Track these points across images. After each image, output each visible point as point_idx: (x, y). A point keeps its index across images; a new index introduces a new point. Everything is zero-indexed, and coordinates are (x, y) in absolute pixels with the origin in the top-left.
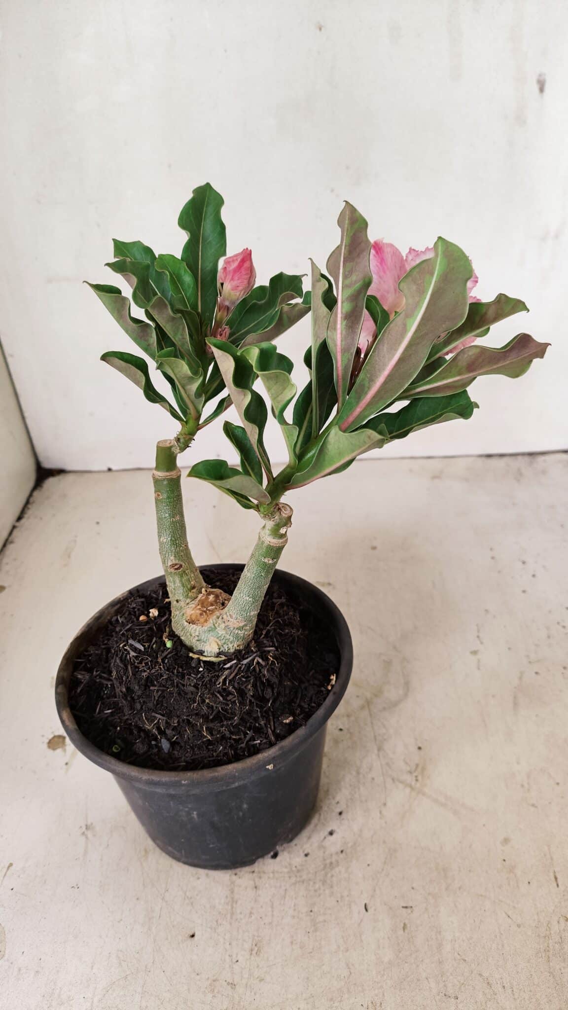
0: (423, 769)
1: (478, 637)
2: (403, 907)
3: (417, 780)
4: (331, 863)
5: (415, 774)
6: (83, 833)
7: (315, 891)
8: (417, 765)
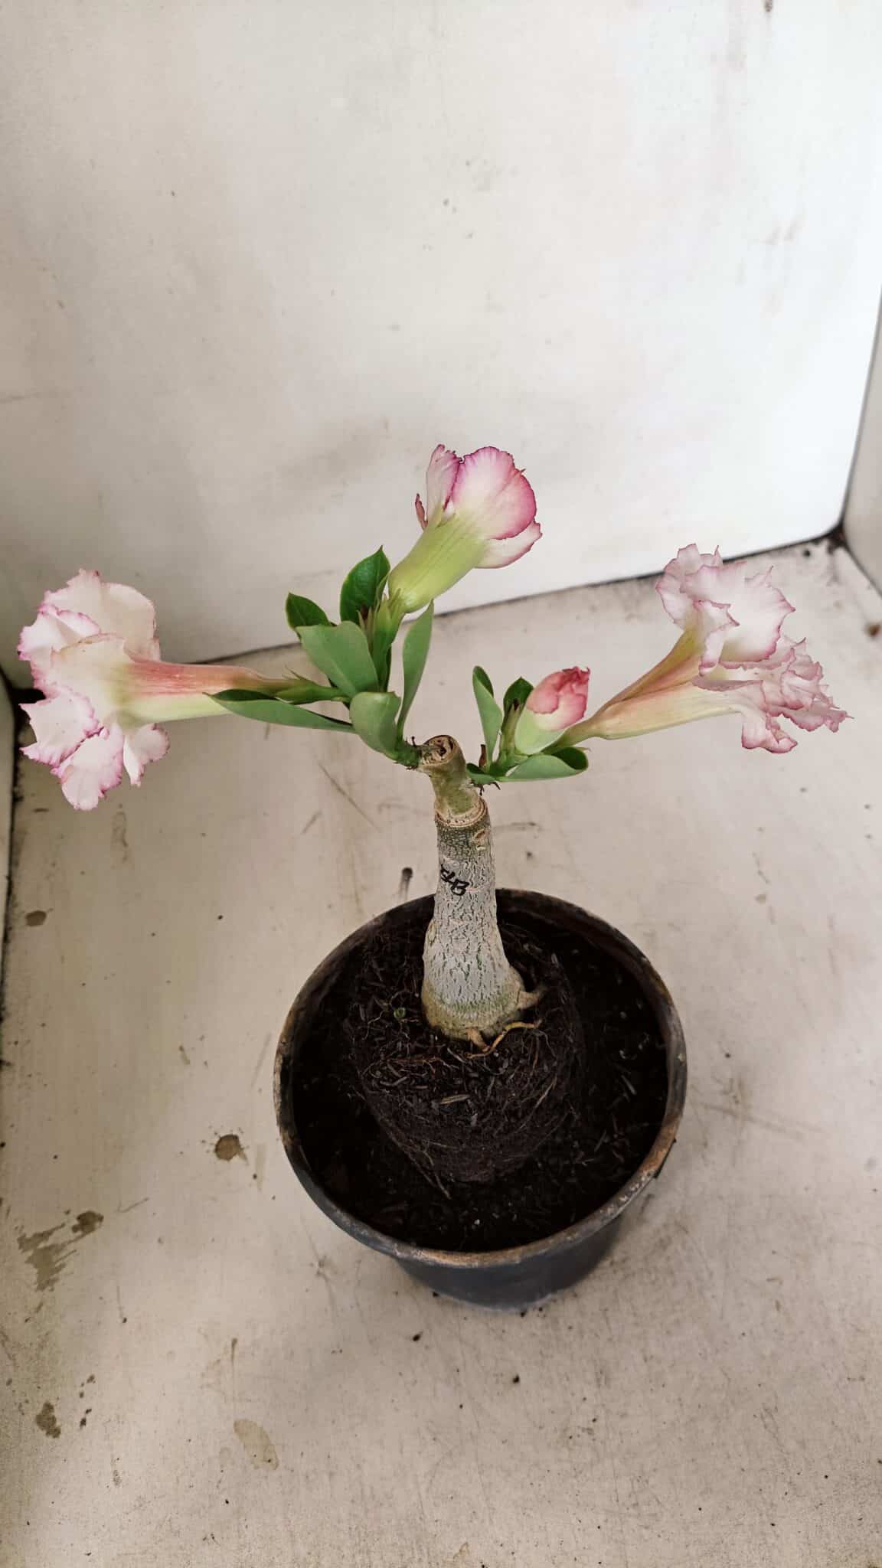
0: (741, 1085)
1: (760, 873)
2: (769, 1280)
3: (737, 1102)
4: (661, 1241)
5: (732, 1094)
6: (318, 1274)
7: (653, 1283)
8: (732, 1080)
